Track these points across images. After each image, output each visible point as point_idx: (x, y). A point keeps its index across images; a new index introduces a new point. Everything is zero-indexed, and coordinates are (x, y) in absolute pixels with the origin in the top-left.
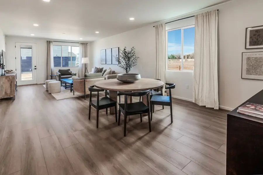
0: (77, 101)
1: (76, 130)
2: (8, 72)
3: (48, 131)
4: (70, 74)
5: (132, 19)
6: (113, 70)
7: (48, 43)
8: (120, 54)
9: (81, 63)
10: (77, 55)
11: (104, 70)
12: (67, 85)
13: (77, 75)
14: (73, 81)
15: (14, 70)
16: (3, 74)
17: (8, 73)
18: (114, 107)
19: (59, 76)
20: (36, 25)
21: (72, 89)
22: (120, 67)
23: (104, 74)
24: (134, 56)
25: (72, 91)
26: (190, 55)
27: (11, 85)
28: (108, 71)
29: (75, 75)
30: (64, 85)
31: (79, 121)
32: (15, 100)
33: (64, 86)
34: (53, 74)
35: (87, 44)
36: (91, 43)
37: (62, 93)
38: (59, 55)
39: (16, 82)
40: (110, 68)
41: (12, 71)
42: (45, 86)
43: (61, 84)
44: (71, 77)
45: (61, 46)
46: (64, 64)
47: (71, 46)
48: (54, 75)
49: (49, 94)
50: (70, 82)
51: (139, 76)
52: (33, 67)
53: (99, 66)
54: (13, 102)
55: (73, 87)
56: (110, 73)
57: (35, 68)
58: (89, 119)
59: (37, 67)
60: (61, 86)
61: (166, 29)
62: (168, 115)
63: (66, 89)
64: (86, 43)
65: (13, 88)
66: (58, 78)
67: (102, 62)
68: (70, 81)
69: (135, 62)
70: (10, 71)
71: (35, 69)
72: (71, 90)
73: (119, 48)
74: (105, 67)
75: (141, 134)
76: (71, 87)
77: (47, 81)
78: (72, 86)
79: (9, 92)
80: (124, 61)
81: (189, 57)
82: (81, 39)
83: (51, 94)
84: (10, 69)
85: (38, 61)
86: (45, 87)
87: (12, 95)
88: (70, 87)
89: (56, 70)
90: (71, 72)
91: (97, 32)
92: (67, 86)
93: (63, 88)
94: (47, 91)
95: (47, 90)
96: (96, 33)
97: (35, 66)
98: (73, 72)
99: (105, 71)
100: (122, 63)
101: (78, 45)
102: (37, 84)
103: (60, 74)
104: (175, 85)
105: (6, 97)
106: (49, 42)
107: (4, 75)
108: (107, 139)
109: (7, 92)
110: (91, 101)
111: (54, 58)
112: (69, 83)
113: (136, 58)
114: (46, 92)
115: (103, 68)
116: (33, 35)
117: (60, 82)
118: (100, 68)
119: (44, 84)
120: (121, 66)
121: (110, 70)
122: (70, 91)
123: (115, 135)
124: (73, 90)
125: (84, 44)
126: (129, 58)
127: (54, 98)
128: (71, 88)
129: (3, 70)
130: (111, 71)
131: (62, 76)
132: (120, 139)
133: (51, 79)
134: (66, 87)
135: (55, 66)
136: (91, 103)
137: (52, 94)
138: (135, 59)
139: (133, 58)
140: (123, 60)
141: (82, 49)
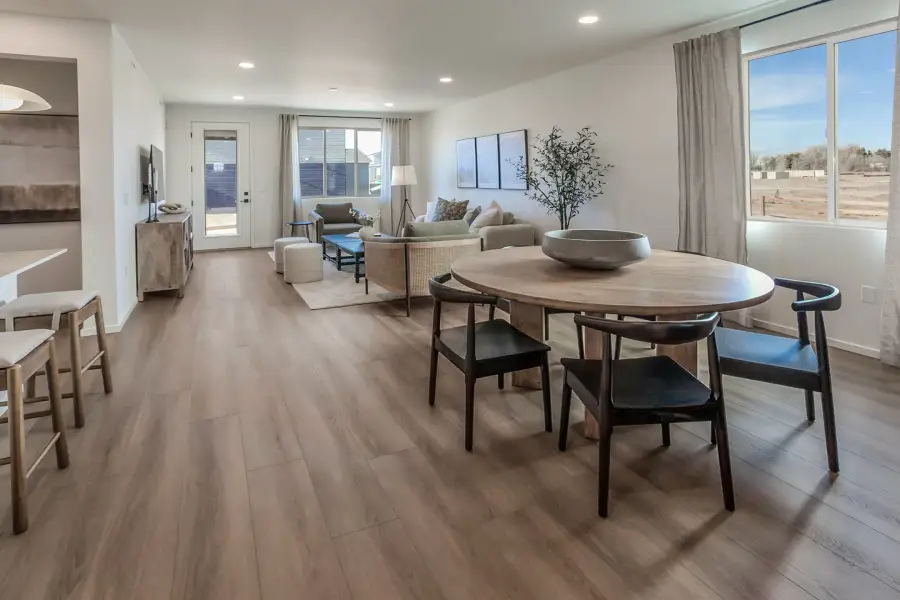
0: (378, 317)
1: (380, 450)
2: (167, 210)
3: (278, 439)
4: (355, 221)
5: (588, 20)
6: (505, 209)
7: (285, 121)
8: (534, 154)
9: (387, 184)
10: (372, 158)
11: (471, 208)
12: (343, 254)
13: (376, 224)
14: (363, 244)
15: (186, 204)
16: (152, 219)
17: (168, 214)
18: (539, 369)
19: (319, 225)
20: (247, 65)
21: (361, 272)
22: (535, 201)
23: (475, 223)
24: (593, 162)
25: (362, 279)
26: (797, 156)
27: (173, 252)
28: (487, 213)
29: (369, 223)
30: (334, 255)
31: (393, 406)
32: (184, 300)
33: (334, 259)
34: (298, 217)
35: (406, 121)
36: (423, 117)
37: (325, 282)
38: (319, 159)
39: (191, 242)
40: (494, 205)
41: (179, 206)
42: (272, 255)
43: (324, 253)
44: (357, 230)
45: (324, 128)
46: (332, 187)
47: (357, 129)
48: (302, 220)
49: (284, 285)
50: (355, 247)
51: (644, 244)
52: (240, 197)
53: (454, 196)
54: (176, 304)
55: (363, 262)
56: (494, 221)
57: (246, 197)
58: (432, 402)
59: (251, 197)
60: (324, 258)
61: (743, 52)
62: (796, 424)
63: (339, 269)
64: (405, 117)
65: (178, 262)
66: (313, 232)
67: (462, 181)
68: (352, 243)
69: (596, 183)
70: (175, 209)
71: (246, 201)
72: (358, 276)
73: (526, 131)
74: (475, 199)
75: (689, 520)
76: (358, 264)
77: (279, 240)
78: (362, 259)
79: (166, 273)
80: (550, 179)
81: (794, 163)
82: (389, 106)
83: (290, 284)
84: (173, 202)
85: (255, 178)
86: (274, 259)
87: (175, 283)
88: (355, 265)
89: (308, 207)
90: (357, 214)
91: (446, 80)
92: (343, 261)
93: (329, 267)
94: (281, 273)
95: (280, 271)
96: (442, 83)
97: (246, 194)
98: (364, 214)
99: (476, 213)
100: (543, 187)
101: (376, 124)
102: (250, 249)
103: (320, 220)
104: (839, 296)
105: (159, 288)
106: (286, 119)
107: (156, 220)
108: (520, 517)
109: (163, 274)
110: (438, 336)
111: (304, 167)
112: (348, 251)
113: (600, 169)
114: (275, 278)
115: (467, 202)
116: (238, 98)
117: (320, 245)
118: (457, 201)
119: (271, 248)
120: (538, 196)
121: (494, 211)
122: (353, 277)
123: (552, 502)
124: (364, 275)
125: (399, 123)
126: (571, 170)
127: (300, 302)
128: (357, 269)
129: (153, 205)
130: (497, 214)
131: (327, 227)
132: (581, 531)
133: (294, 233)
134: (340, 263)
135: (304, 193)
136: (437, 340)
137: (294, 285)
138: (595, 173)
139: (586, 169)
140: (545, 174)
141: (390, 137)
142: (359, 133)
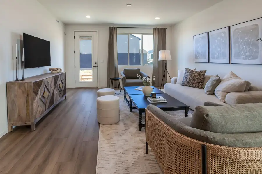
7: (111, 30)
19: (123, 80)
27: (27, 101)
35: (165, 29)
41: (57, 69)
45: (128, 34)
52: (93, 64)
57: (96, 65)
59: (98, 65)
63: (131, 110)
64: (164, 27)
65: (30, 108)
71: (96, 66)
79: (24, 114)
83: (99, 124)
85: (99, 56)
87: (29, 121)
89: (121, 69)
97: (96, 63)
103: (124, 77)
109: (22, 115)
115: (205, 72)
131: (128, 81)
137: (100, 127)
141: (157, 37)
142: (143, 35)
